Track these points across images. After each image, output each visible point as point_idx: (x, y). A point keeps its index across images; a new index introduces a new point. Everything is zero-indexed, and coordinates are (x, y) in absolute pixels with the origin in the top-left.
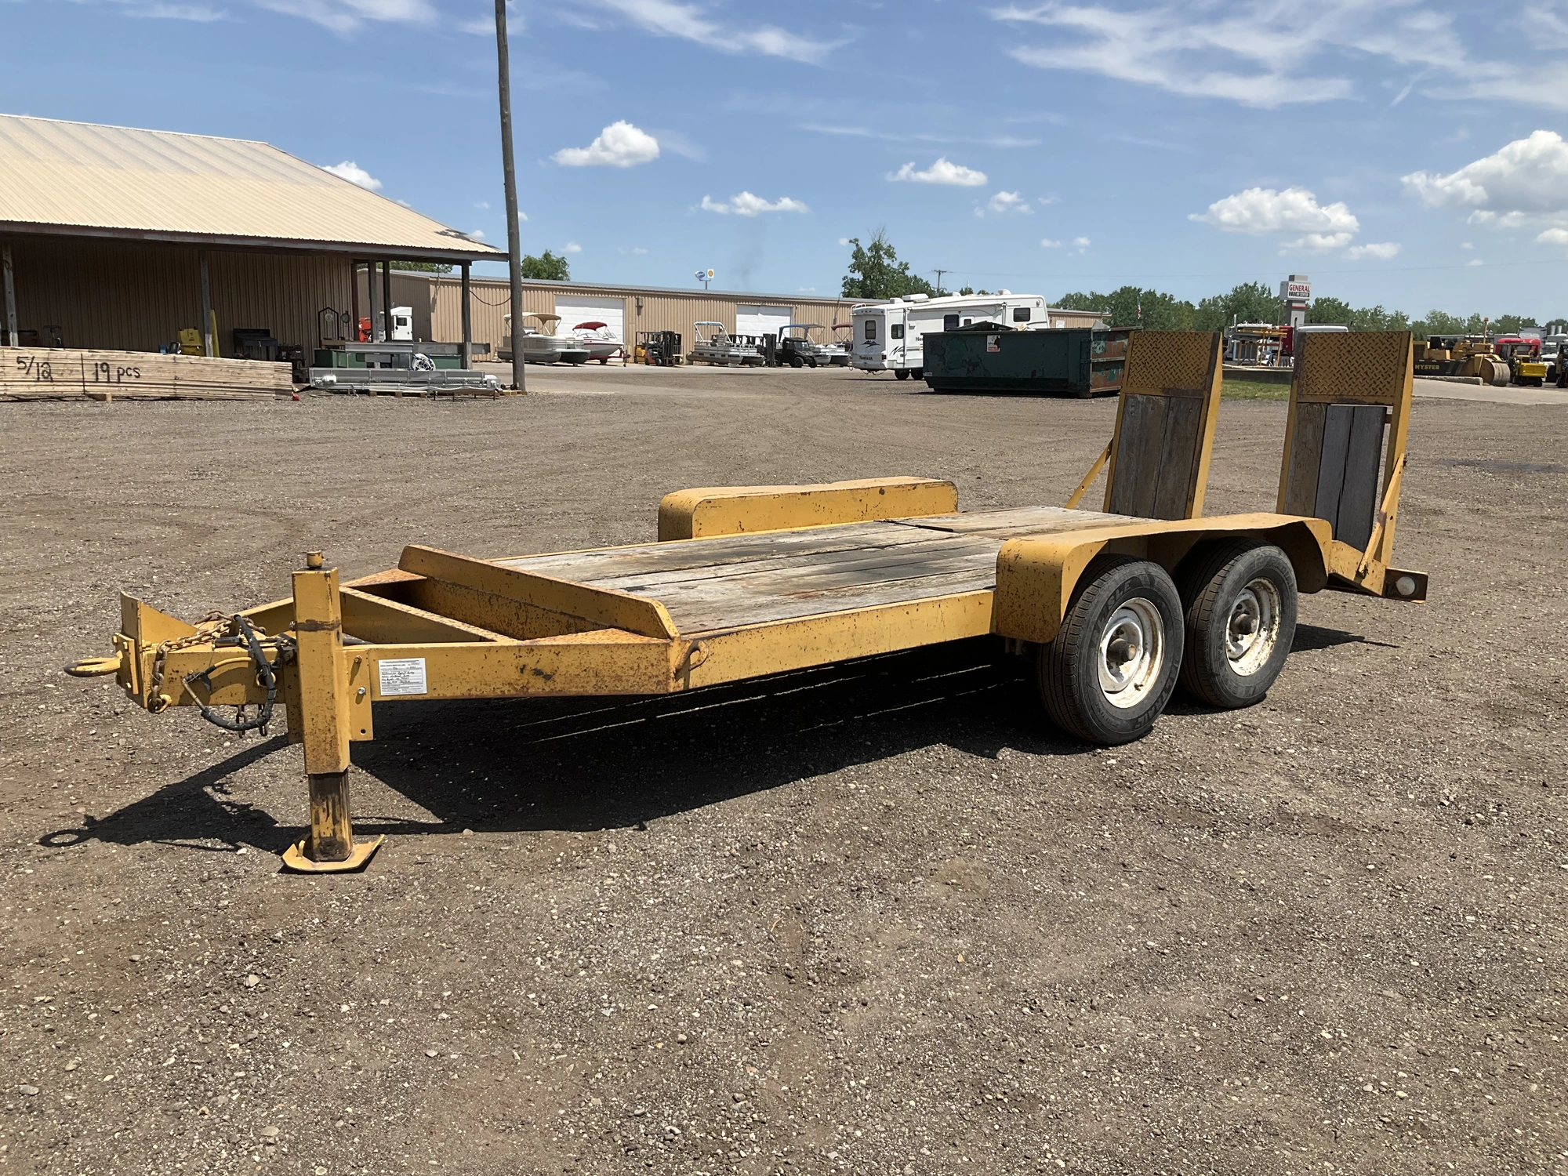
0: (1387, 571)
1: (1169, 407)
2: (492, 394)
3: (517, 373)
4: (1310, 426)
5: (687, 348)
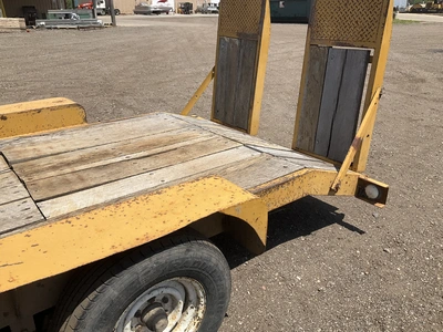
0: (360, 179)
1: (240, 46)
2: (101, 27)
3: (113, 19)
4: (318, 63)
5: (194, 8)
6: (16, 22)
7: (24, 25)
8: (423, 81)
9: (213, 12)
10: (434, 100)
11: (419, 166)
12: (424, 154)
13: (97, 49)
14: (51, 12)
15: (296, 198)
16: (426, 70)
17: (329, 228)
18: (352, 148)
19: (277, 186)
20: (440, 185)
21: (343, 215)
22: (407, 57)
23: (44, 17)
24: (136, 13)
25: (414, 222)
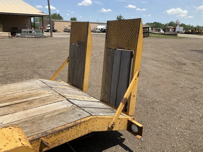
0: (129, 121)
2: (45, 37)
3: (51, 34)
6: (7, 34)
7: (10, 35)
8: (185, 64)
9: (98, 32)
10: (188, 74)
11: (173, 110)
12: (177, 102)
13: (39, 47)
14: (23, 30)
15: (83, 134)
16: (187, 59)
17: (114, 148)
18: (121, 104)
19: (68, 128)
20: (182, 121)
21: (124, 139)
22: (180, 53)
23: (20, 32)
24: (64, 32)
25: (163, 145)
